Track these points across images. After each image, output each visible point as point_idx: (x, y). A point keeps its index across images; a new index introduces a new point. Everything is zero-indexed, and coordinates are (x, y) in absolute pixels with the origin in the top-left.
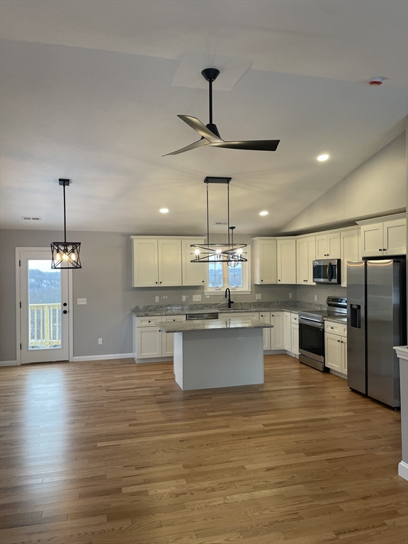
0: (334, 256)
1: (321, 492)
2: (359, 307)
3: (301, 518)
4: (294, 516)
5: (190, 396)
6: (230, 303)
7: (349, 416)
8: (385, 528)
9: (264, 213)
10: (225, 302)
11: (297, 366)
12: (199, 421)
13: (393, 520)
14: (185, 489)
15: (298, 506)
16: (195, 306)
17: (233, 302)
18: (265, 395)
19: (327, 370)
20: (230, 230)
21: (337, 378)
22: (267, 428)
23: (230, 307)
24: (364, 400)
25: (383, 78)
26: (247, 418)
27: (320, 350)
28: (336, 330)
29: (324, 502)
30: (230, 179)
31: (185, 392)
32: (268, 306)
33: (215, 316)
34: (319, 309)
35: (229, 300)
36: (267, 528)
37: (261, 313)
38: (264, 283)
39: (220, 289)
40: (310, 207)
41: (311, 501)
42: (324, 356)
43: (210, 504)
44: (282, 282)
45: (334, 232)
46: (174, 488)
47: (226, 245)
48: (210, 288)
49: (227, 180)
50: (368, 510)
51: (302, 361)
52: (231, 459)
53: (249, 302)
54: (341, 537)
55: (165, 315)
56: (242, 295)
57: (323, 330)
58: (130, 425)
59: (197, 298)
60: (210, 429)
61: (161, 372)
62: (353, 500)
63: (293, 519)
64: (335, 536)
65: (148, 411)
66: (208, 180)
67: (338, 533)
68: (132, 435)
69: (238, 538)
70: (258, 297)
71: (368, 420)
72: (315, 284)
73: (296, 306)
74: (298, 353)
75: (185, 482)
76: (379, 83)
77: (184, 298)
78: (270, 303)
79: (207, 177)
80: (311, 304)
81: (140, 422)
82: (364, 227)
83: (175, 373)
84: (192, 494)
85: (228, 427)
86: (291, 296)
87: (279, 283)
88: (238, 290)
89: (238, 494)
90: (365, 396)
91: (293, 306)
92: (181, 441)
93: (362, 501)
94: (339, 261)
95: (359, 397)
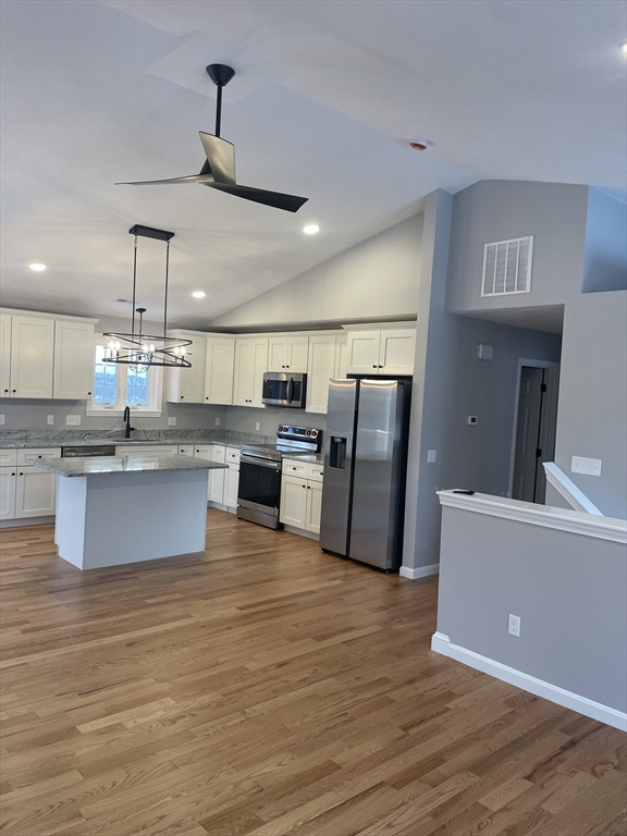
0: (297, 368)
1: (358, 683)
2: (344, 440)
3: (352, 719)
4: (343, 719)
5: (101, 577)
6: (129, 429)
7: (339, 586)
8: (450, 713)
9: (199, 295)
10: (121, 427)
11: (234, 524)
12: (138, 613)
13: (453, 702)
14: (179, 710)
15: (341, 705)
16: (72, 433)
17: (133, 429)
18: (216, 566)
19: (280, 527)
20: (137, 314)
21: (296, 538)
22: (246, 612)
23: (128, 436)
24: (344, 563)
25: (429, 143)
26: (210, 601)
27: (274, 499)
28: (300, 472)
29: (369, 695)
30: (173, 234)
31: (86, 572)
32: (186, 436)
33: (109, 451)
34: (263, 442)
35: (128, 425)
36: (320, 738)
37: (181, 447)
38: (184, 401)
39: (112, 408)
40: (267, 295)
41: (353, 697)
42: (279, 508)
43: (229, 724)
44: (212, 401)
45: (299, 336)
46: (161, 713)
47: (159, 338)
48: (96, 406)
49: (166, 236)
50: (422, 696)
51: (242, 516)
52: (221, 660)
53: (157, 429)
54: (412, 732)
55: (24, 447)
56: (149, 418)
57: (281, 471)
58: (24, 632)
59: (73, 420)
60: (162, 622)
61: (24, 544)
62: (400, 687)
63: (346, 722)
64: (404, 733)
65: (40, 607)
66: (138, 230)
67: (405, 729)
68: (37, 648)
69: (292, 759)
70: (172, 422)
71: (363, 589)
72: (263, 406)
73: (224, 437)
74: (236, 506)
75: (173, 702)
76: (422, 147)
77: (50, 420)
78: (190, 432)
79: (137, 226)
80: (250, 435)
81: (38, 624)
82: (353, 334)
83: (57, 542)
84: (194, 716)
85: (188, 616)
86: (217, 422)
87: (206, 402)
88: (141, 409)
89: (257, 703)
90: (346, 558)
91: (220, 437)
92: (128, 645)
93: (409, 686)
94: (305, 376)
95: (337, 559)
